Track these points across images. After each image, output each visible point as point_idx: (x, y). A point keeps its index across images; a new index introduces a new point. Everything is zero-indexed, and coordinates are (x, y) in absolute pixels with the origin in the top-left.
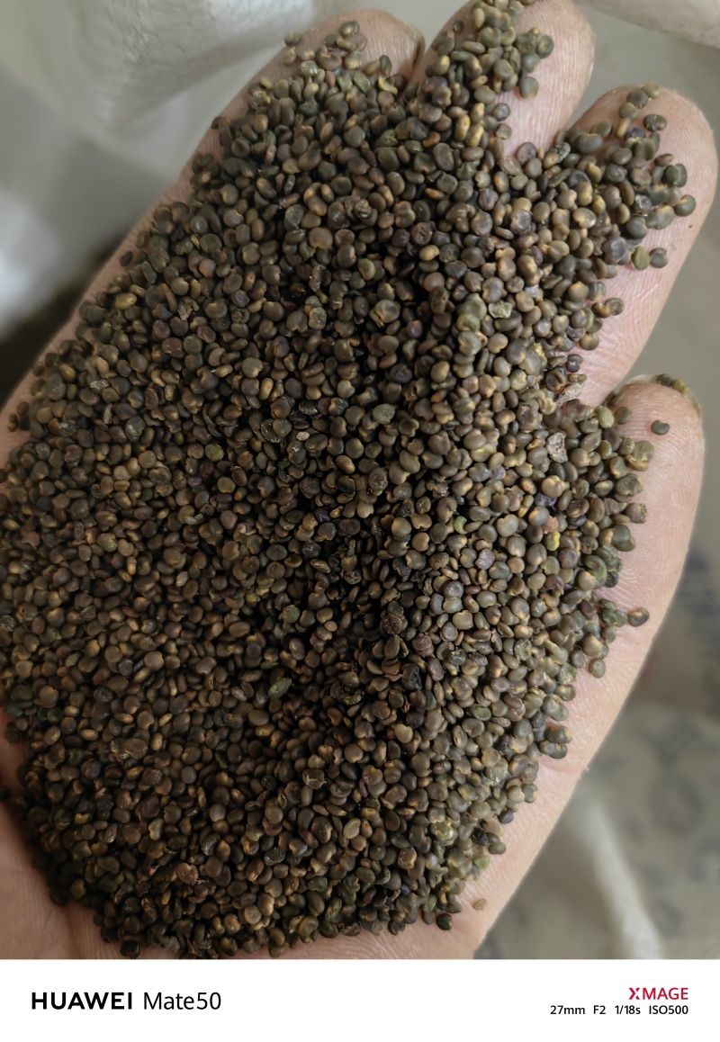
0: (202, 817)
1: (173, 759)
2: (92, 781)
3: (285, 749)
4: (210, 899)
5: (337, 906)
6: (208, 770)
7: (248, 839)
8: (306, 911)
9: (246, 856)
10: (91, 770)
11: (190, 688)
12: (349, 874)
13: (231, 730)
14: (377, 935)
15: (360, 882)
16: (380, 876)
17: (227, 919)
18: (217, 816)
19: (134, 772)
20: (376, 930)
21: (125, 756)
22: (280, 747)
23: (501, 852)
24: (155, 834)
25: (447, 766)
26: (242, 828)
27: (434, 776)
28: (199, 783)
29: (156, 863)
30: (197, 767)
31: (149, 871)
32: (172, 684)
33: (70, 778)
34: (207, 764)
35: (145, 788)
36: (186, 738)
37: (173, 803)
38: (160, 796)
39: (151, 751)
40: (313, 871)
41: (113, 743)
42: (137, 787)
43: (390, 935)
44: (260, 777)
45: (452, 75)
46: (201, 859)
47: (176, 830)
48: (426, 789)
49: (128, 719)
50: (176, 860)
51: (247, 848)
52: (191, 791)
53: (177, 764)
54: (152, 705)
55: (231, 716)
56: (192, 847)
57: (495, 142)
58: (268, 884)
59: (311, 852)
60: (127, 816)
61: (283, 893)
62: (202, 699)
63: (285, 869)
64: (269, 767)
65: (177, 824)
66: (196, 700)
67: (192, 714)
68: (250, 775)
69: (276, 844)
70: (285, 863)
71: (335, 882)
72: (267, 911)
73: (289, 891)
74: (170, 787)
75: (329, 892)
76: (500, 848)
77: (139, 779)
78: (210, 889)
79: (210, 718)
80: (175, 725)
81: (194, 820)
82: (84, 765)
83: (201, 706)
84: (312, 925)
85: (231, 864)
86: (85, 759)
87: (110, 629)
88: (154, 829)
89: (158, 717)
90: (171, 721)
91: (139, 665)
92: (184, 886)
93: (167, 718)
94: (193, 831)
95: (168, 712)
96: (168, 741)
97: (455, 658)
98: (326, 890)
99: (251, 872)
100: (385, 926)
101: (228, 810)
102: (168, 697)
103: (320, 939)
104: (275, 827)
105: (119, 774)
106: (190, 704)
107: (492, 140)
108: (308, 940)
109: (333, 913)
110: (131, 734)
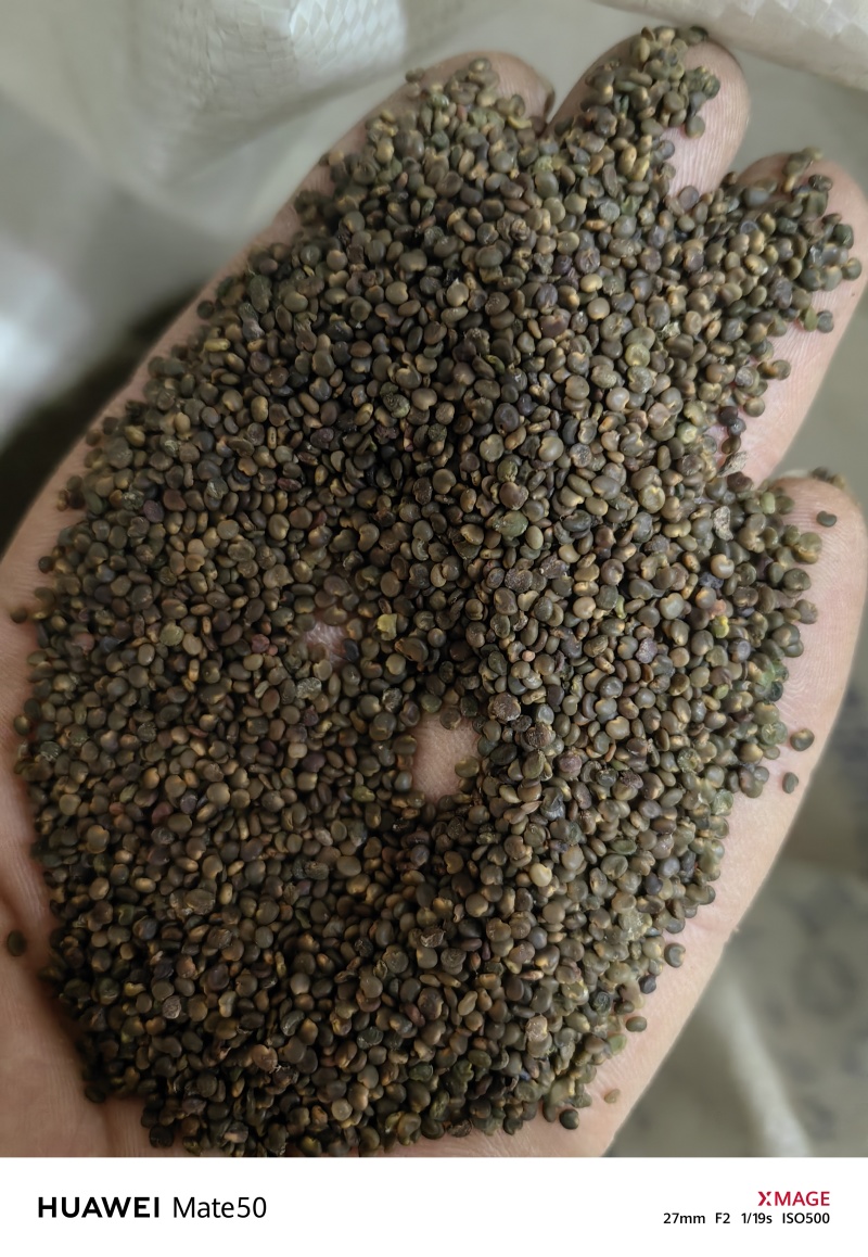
0: (282, 989)
1: (243, 917)
2: (145, 942)
3: (384, 906)
4: (291, 1089)
5: (444, 1100)
6: (289, 929)
7: (338, 1017)
8: (405, 1107)
9: (337, 1038)
10: (145, 929)
11: (264, 831)
12: (461, 1058)
13: (314, 882)
14: (490, 1135)
15: (474, 1068)
16: (497, 1059)
18: (300, 988)
19: (199, 932)
20: (488, 1129)
21: (188, 911)
22: (377, 904)
23: (640, 1029)
24: (225, 1009)
25: (582, 919)
26: (329, 1003)
27: (567, 931)
28: (276, 947)
29: (226, 1045)
30: (275, 927)
31: (219, 1055)
32: (242, 824)
33: (119, 941)
34: (286, 924)
35: (210, 952)
36: (259, 891)
37: (246, 971)
38: (229, 964)
39: (219, 907)
40: (417, 1056)
41: (172, 896)
42: (201, 951)
43: (505, 1136)
44: (353, 940)
45: (618, 105)
46: (280, 1041)
47: (252, 1006)
48: (557, 945)
49: (192, 865)
50: (252, 1042)
51: (337, 1027)
52: (268, 957)
53: (248, 925)
54: (219, 850)
55: (313, 865)
56: (270, 1026)
57: (661, 179)
58: (362, 1070)
59: (414, 1033)
60: (190, 988)
61: (380, 1083)
62: (279, 844)
63: (382, 1053)
64: (363, 927)
65: (252, 998)
66: (272, 844)
67: (268, 862)
68: (340, 938)
69: (372, 1023)
70: (382, 1045)
71: (442, 1071)
72: (360, 1104)
73: (387, 1081)
74: (241, 952)
75: (435, 1083)
76: (639, 1024)
77: (203, 941)
78: (291, 1077)
79: (288, 868)
80: (247, 875)
81: (272, 993)
82: (137, 923)
83: (278, 852)
84: (414, 1123)
85: (317, 1047)
86: (137, 917)
87: (171, 753)
88: (225, 1004)
89: (227, 864)
90: (243, 870)
91: (203, 800)
92: (260, 1073)
93: (238, 866)
94: (271, 1006)
95: (238, 859)
96: (239, 896)
97: (604, 778)
98: (431, 1080)
99: (342, 1057)
100: (499, 1125)
101: (313, 981)
102: (239, 841)
103: (422, 1141)
104: (372, 1001)
105: (179, 935)
106: (264, 851)
107: (657, 178)
108: (408, 1141)
109: (438, 1110)
110: (194, 885)
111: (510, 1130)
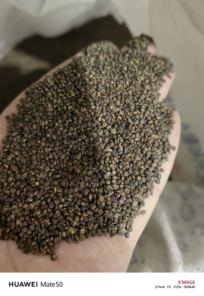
5: (97, 225)
11: (60, 163)
12: (101, 216)
14: (107, 237)
15: (103, 218)
17: (62, 232)
21: (40, 177)
32: (55, 161)
43: (110, 237)
49: (42, 168)
54: (49, 166)
62: (62, 165)
71: (96, 218)
89: (51, 169)
90: (54, 170)
100: (109, 234)
103: (91, 237)
111: (111, 236)
